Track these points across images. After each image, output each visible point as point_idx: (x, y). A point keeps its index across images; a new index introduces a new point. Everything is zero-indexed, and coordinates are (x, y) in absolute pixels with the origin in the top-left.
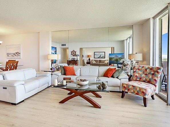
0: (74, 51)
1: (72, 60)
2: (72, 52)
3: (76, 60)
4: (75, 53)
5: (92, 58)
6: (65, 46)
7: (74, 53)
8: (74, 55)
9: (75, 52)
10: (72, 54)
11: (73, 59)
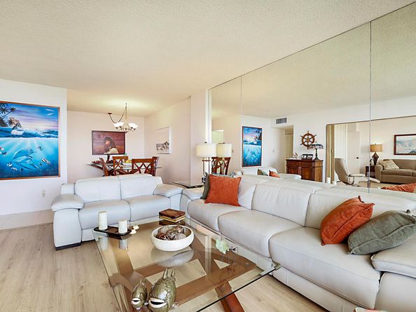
0: (308, 134)
1: (303, 160)
2: (303, 138)
3: (313, 159)
4: (312, 140)
5: (386, 155)
6: (286, 122)
7: (308, 140)
8: (308, 146)
9: (313, 137)
10: (303, 143)
11: (307, 155)
